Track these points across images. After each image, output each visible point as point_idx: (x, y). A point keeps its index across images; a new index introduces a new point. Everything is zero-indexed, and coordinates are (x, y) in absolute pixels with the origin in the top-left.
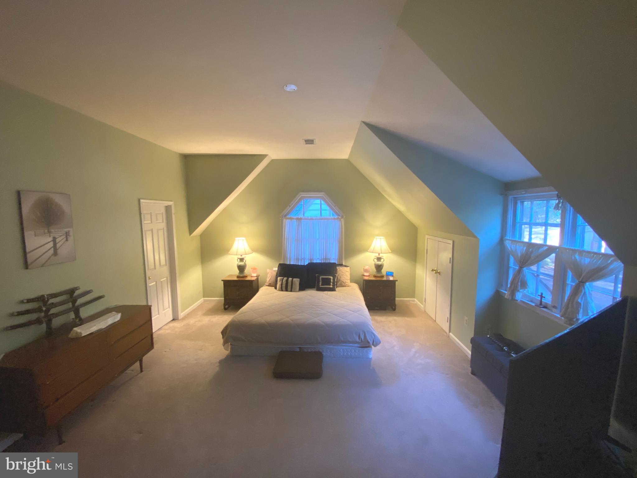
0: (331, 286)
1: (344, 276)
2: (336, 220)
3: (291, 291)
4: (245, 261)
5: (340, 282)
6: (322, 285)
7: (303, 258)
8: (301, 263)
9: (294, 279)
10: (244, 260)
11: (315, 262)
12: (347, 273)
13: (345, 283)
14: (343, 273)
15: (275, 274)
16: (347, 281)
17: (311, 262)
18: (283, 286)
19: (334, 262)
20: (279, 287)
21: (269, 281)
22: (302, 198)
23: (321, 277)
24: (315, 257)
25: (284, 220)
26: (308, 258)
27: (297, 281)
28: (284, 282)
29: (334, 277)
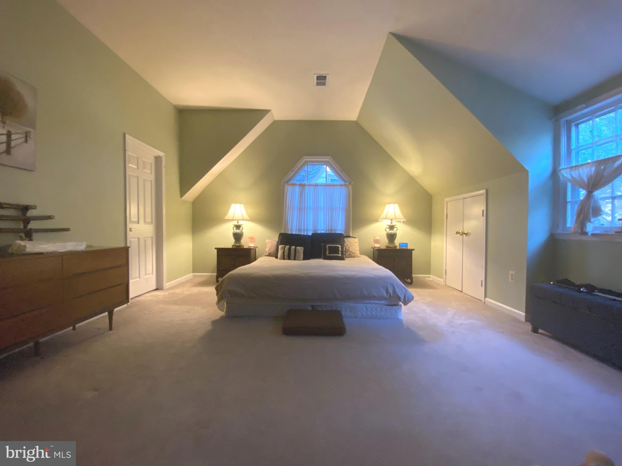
0: (340, 255)
1: (353, 247)
2: (343, 187)
3: (295, 259)
4: (243, 228)
5: (348, 253)
6: (329, 253)
7: (306, 229)
8: (303, 233)
9: (298, 248)
10: (241, 228)
11: (319, 232)
12: (356, 243)
13: (354, 254)
14: (352, 243)
15: (275, 243)
16: (356, 252)
17: (315, 232)
18: (285, 254)
19: (341, 233)
20: (281, 256)
21: (269, 250)
22: (306, 163)
23: (327, 246)
24: (319, 228)
25: (286, 186)
26: (311, 229)
27: (300, 249)
28: (286, 250)
29: (343, 246)
